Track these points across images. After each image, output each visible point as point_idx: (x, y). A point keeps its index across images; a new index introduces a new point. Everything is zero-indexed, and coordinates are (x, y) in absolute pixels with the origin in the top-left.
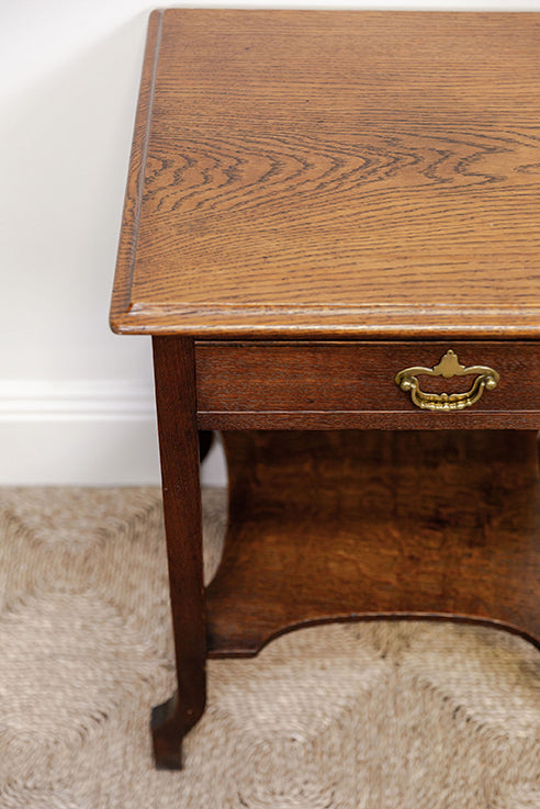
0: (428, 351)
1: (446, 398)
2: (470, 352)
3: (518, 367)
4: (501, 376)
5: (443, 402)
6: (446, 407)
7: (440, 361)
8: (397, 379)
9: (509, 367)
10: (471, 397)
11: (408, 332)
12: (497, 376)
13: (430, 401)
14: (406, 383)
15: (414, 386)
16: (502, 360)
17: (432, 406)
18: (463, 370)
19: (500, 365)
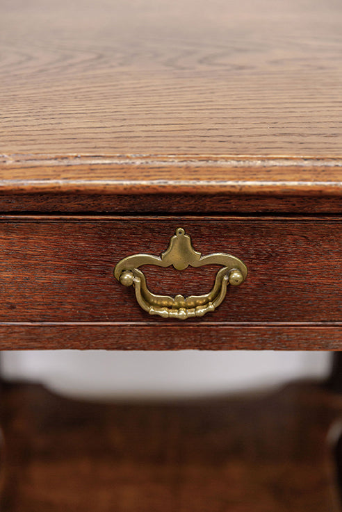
0: (152, 230)
1: (182, 303)
2: (206, 232)
3: (269, 257)
4: (249, 269)
5: (178, 308)
6: (182, 312)
7: (169, 244)
8: (117, 272)
9: (258, 254)
10: (213, 300)
11: (116, 187)
12: (244, 267)
13: (162, 306)
14: (128, 276)
15: (138, 281)
16: (249, 245)
17: (164, 312)
18: (199, 258)
19: (247, 252)
